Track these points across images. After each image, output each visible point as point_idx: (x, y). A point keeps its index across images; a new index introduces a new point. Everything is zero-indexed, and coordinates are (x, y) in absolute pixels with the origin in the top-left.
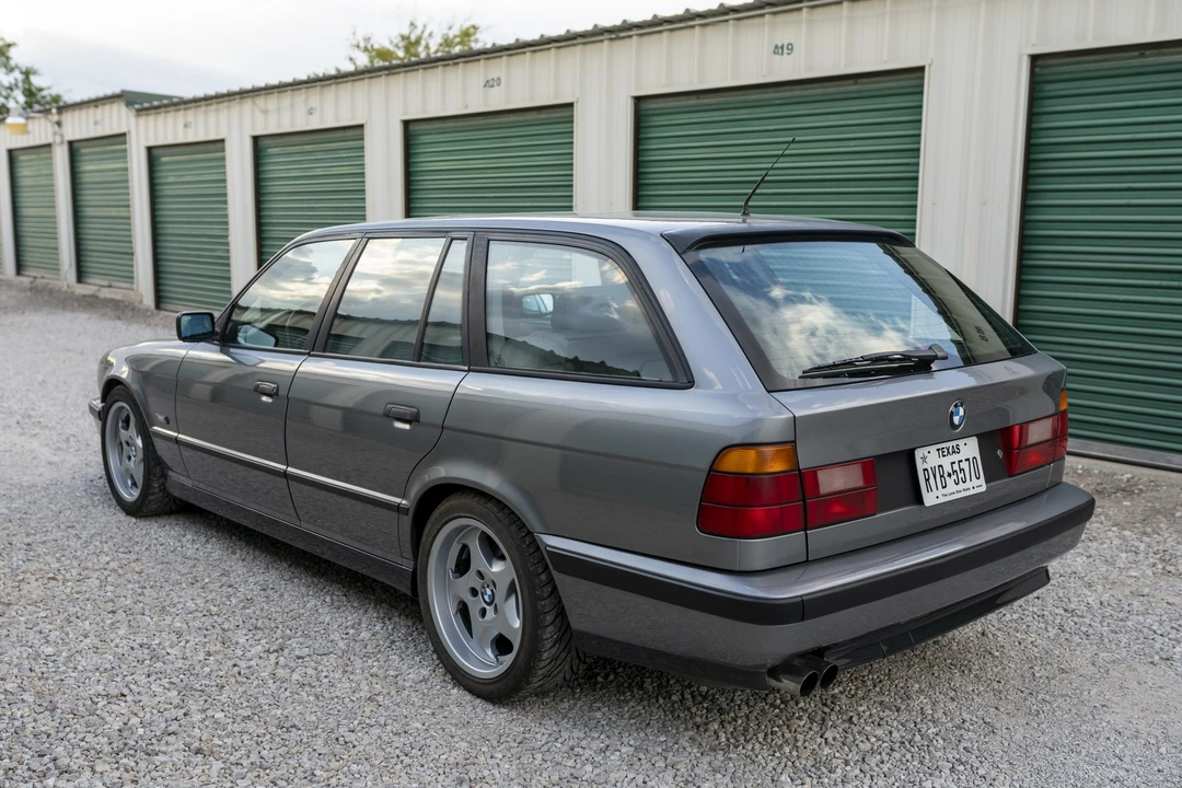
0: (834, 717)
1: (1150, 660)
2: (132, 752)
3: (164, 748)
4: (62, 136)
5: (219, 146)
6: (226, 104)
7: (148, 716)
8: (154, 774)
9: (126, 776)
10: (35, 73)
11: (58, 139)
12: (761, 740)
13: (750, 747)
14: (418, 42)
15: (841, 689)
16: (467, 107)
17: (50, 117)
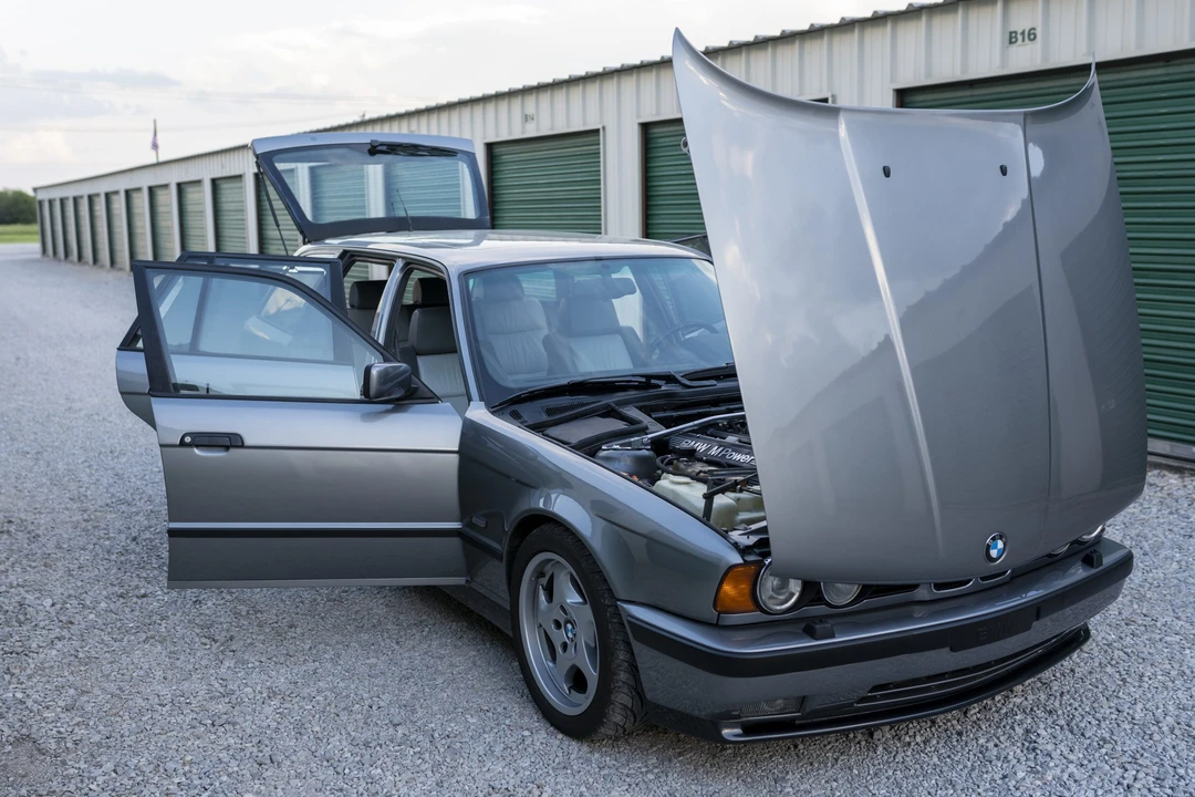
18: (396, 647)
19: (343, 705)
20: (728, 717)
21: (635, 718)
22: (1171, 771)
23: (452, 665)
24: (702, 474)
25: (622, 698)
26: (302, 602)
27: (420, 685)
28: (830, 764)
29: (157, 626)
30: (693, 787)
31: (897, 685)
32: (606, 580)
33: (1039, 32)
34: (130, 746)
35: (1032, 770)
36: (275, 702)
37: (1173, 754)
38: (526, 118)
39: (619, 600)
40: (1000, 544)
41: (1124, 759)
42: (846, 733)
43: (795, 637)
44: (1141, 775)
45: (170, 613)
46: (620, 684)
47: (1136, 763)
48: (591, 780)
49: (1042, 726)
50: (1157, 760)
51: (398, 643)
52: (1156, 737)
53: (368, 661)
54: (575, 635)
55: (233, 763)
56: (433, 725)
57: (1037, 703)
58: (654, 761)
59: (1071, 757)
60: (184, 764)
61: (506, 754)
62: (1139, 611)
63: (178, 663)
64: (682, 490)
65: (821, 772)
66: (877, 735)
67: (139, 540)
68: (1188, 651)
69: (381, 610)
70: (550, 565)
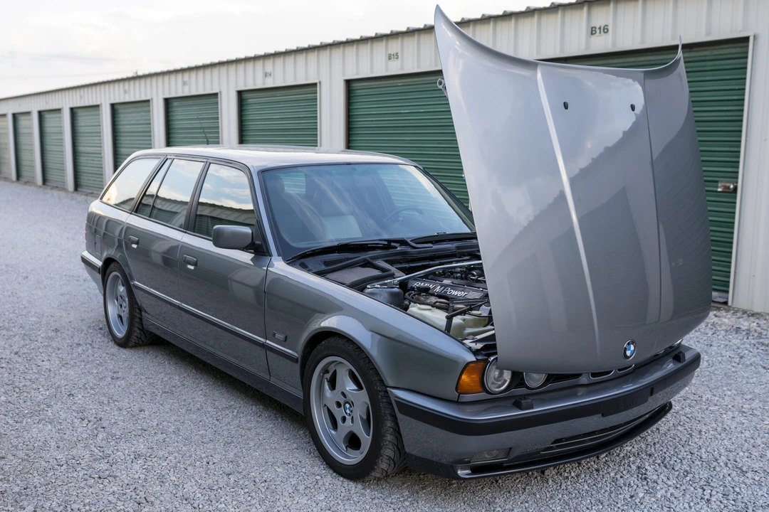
18: (216, 422)
19: (188, 462)
20: (462, 462)
21: (395, 465)
22: (731, 489)
23: (258, 434)
24: (437, 304)
25: (388, 452)
26: (145, 394)
27: (239, 447)
28: (520, 492)
29: (45, 412)
30: (436, 509)
31: (567, 439)
32: (379, 374)
33: (610, 28)
34: (43, 494)
35: (647, 492)
36: (141, 461)
37: (730, 479)
38: (266, 75)
39: (389, 387)
40: (632, 347)
41: (702, 483)
42: (527, 472)
43: (506, 409)
44: (714, 493)
45: (53, 403)
46: (387, 443)
47: (709, 485)
48: (368, 507)
49: (647, 464)
50: (721, 483)
51: (218, 420)
52: (718, 469)
53: (199, 433)
54: (352, 411)
55: (120, 503)
56: (254, 474)
57: (641, 449)
58: (407, 493)
59: (669, 483)
60: (84, 505)
61: (307, 492)
62: (690, 392)
63: (66, 436)
64: (427, 313)
65: (516, 497)
66: (547, 472)
67: (20, 354)
68: (724, 416)
69: (201, 399)
70: (333, 365)
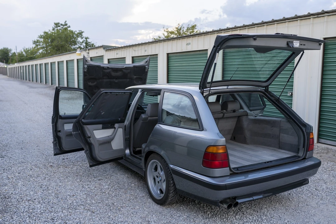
0: (240, 212)
1: (334, 204)
2: (72, 209)
3: (79, 208)
4: (89, 56)
5: (124, 59)
6: (126, 49)
7: (78, 201)
8: (75, 214)
9: (69, 214)
10: (88, 38)
11: (88, 57)
12: (219, 217)
13: (216, 218)
14: (180, 29)
15: (245, 206)
16: (182, 50)
17: (86, 51)
